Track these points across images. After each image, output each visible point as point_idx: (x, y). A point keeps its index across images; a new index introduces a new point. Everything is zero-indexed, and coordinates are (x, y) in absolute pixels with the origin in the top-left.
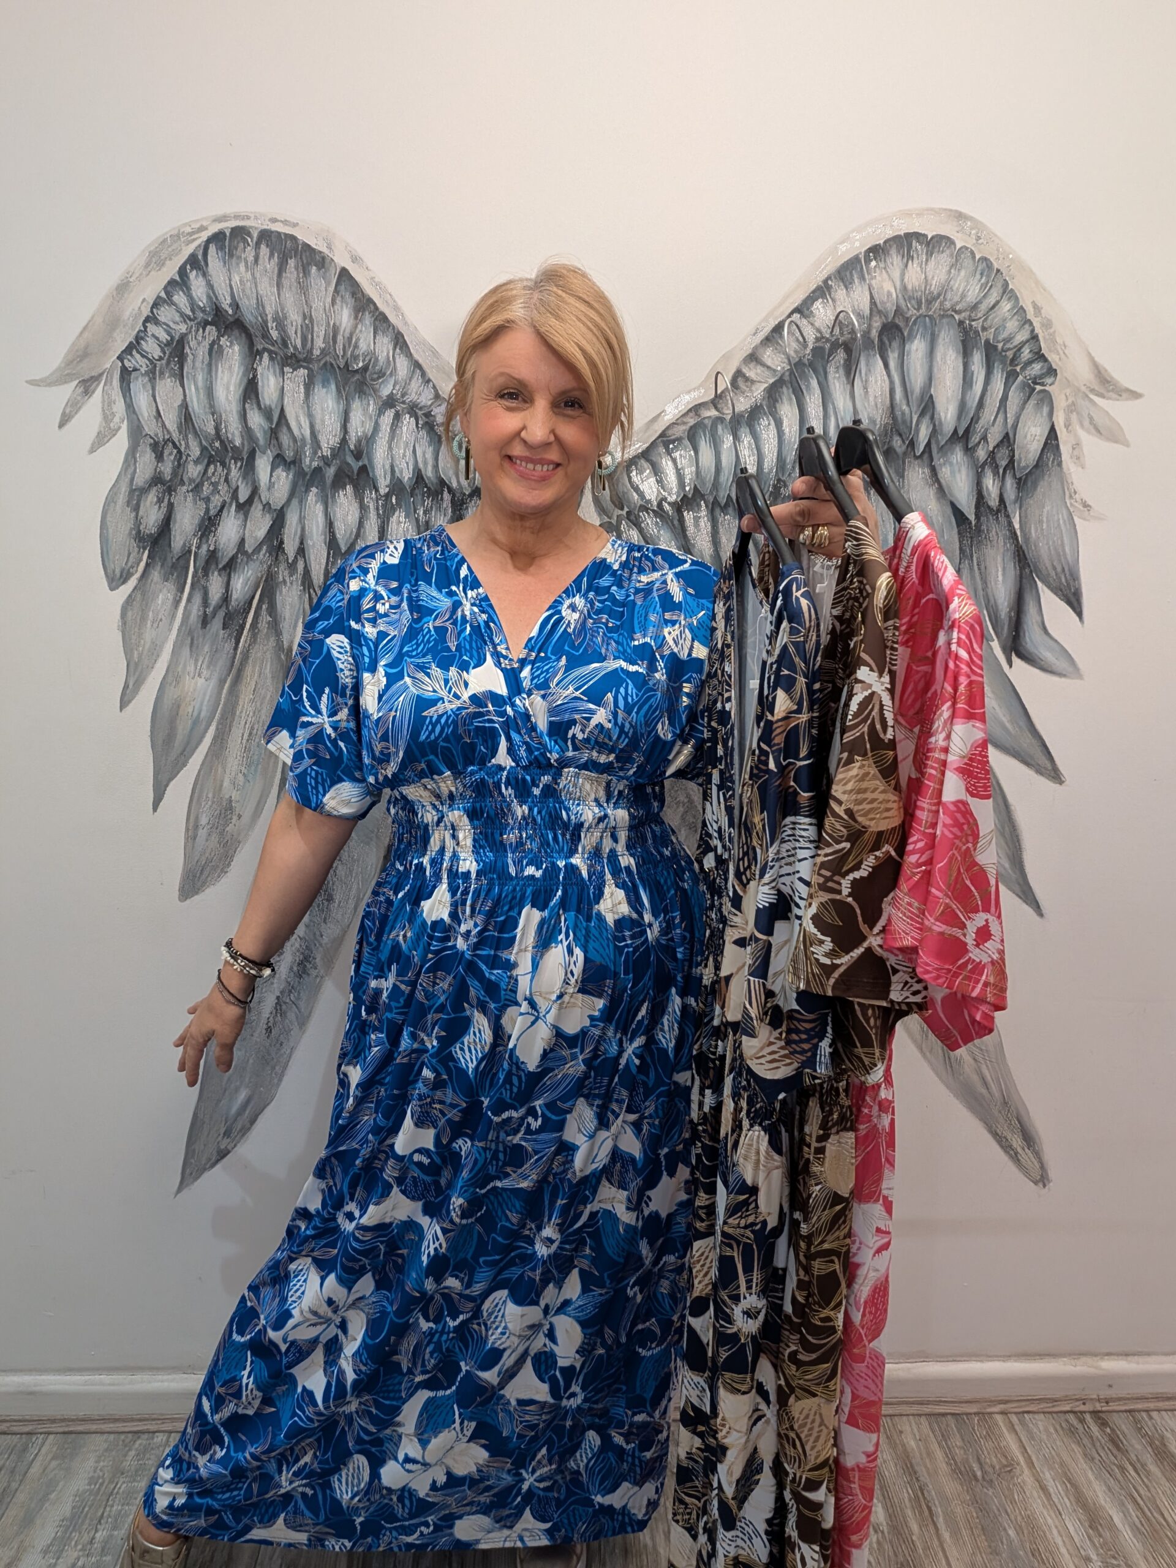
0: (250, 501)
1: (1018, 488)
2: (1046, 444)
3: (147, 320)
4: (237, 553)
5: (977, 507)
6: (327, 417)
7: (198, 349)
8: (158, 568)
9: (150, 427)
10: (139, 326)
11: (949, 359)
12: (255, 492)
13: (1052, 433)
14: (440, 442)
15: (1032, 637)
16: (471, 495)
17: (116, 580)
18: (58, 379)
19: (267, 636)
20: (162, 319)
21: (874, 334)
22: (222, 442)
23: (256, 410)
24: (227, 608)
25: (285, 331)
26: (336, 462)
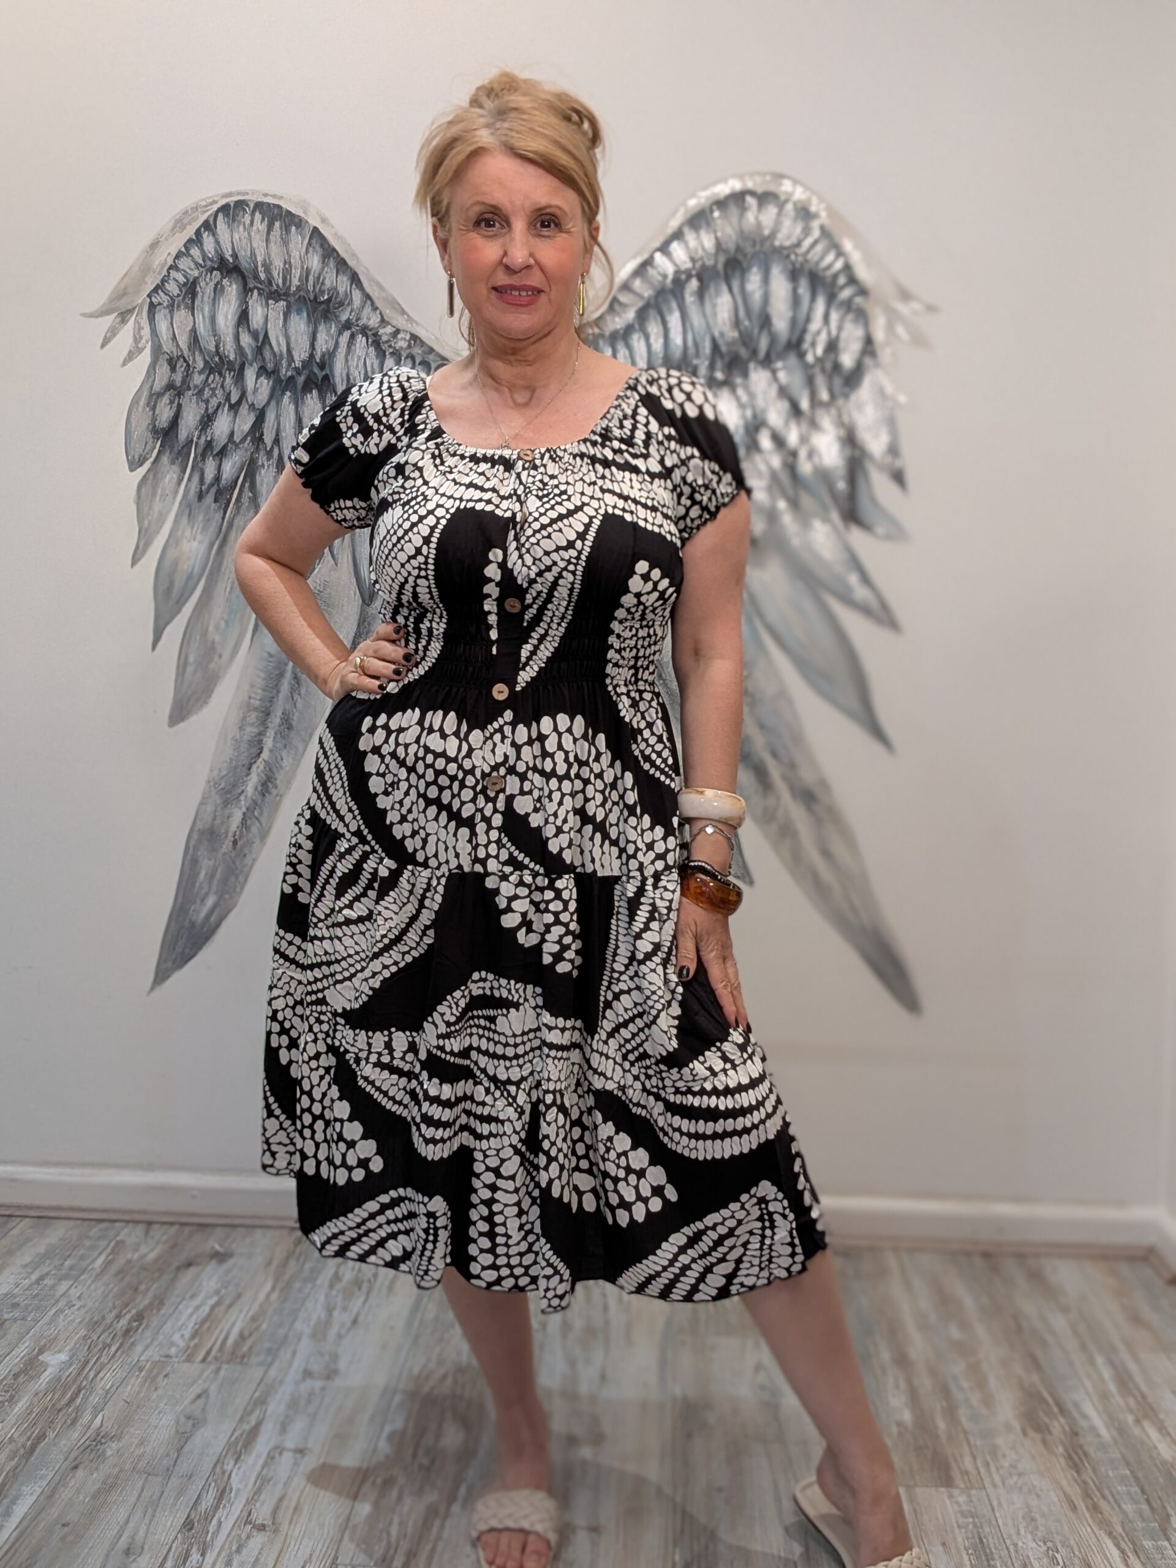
0: (239, 403)
1: (844, 386)
2: (864, 349)
3: (171, 267)
4: (228, 443)
6: (300, 337)
7: (206, 289)
8: (167, 454)
9: (168, 347)
10: (165, 272)
11: (780, 286)
12: (243, 395)
14: (384, 356)
17: (134, 465)
18: (104, 312)
20: (181, 266)
21: (720, 266)
22: (221, 358)
23: (247, 333)
24: (218, 486)
25: (271, 274)
26: (306, 372)
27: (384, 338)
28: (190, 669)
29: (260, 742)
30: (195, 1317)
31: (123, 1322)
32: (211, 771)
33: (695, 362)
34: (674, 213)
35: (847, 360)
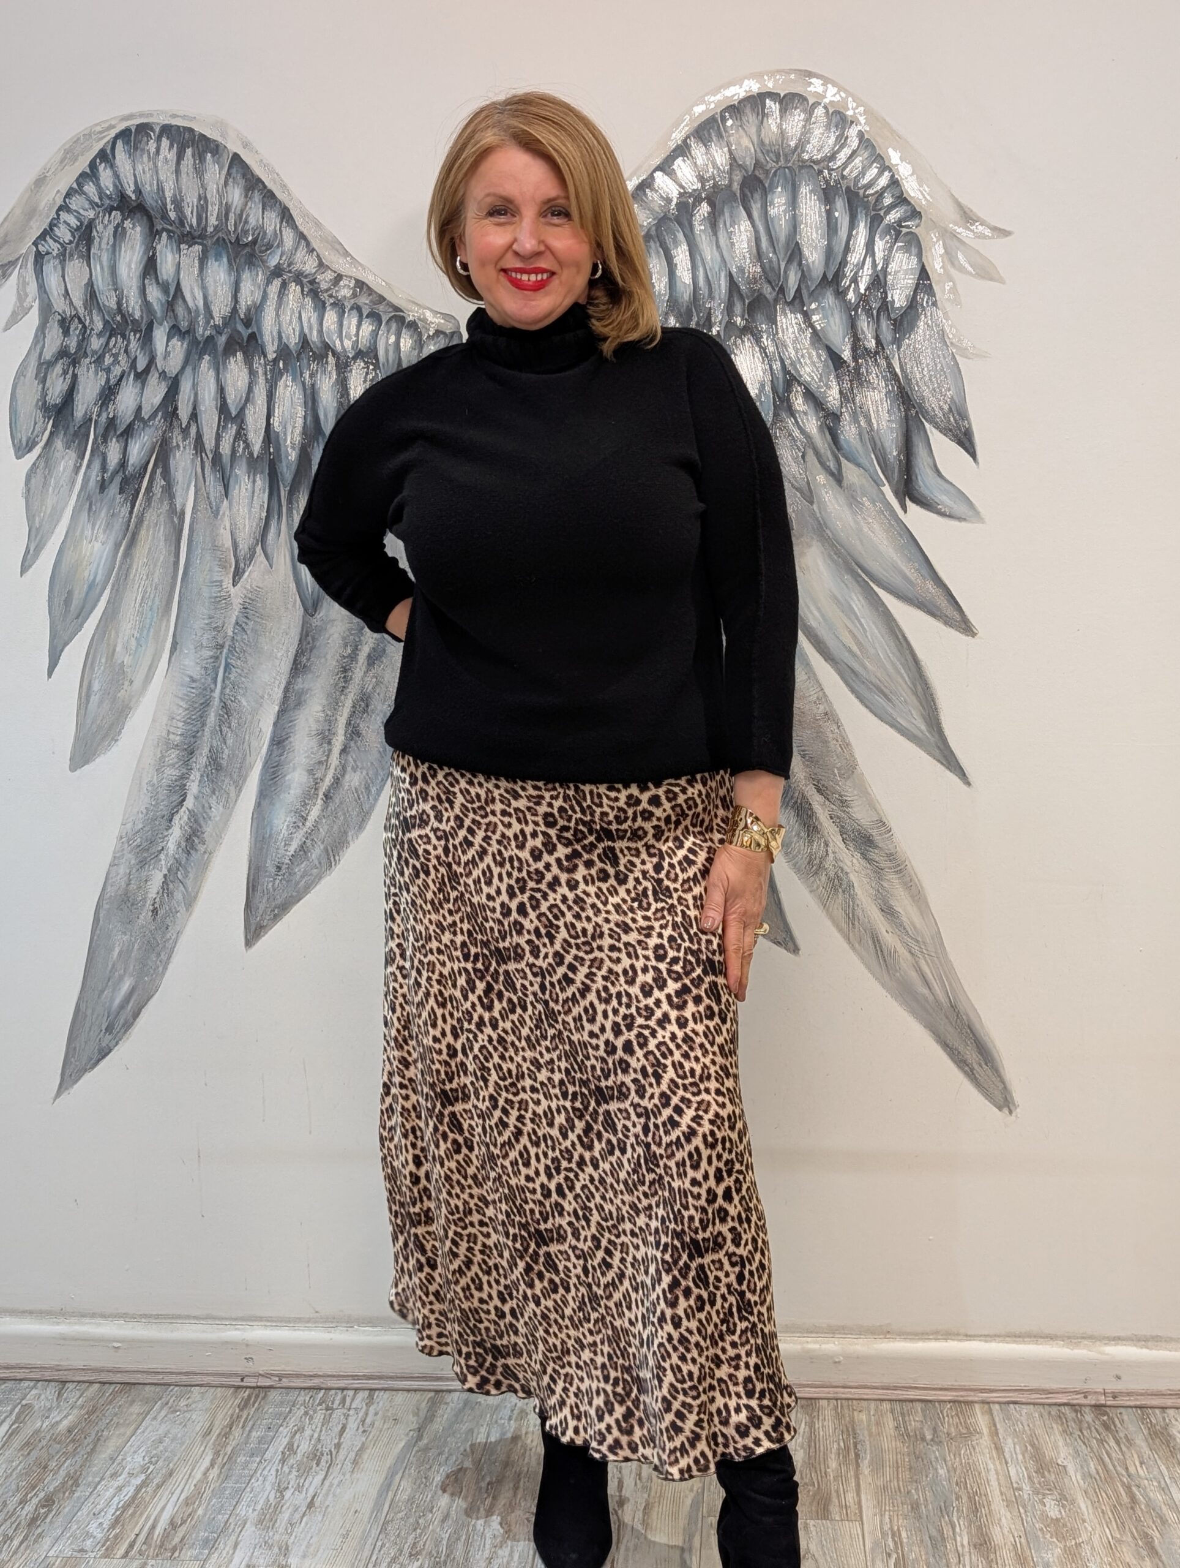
1: (894, 330)
2: (918, 285)
3: (60, 208)
4: (134, 420)
5: (854, 349)
6: (220, 288)
7: (104, 233)
8: (61, 436)
9: (60, 305)
10: (53, 214)
11: (811, 209)
12: (152, 361)
13: (923, 274)
14: (324, 308)
15: (925, 481)
16: (355, 358)
17: (22, 449)
19: (161, 500)
20: (73, 207)
21: (736, 187)
22: (123, 316)
23: (155, 285)
24: (124, 473)
25: (182, 212)
26: (228, 331)
27: (324, 286)
28: (94, 699)
29: (183, 787)
30: (116, 1499)
31: (29, 1508)
32: (123, 824)
33: (708, 306)
34: (677, 125)
35: (899, 298)
